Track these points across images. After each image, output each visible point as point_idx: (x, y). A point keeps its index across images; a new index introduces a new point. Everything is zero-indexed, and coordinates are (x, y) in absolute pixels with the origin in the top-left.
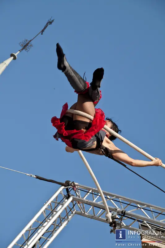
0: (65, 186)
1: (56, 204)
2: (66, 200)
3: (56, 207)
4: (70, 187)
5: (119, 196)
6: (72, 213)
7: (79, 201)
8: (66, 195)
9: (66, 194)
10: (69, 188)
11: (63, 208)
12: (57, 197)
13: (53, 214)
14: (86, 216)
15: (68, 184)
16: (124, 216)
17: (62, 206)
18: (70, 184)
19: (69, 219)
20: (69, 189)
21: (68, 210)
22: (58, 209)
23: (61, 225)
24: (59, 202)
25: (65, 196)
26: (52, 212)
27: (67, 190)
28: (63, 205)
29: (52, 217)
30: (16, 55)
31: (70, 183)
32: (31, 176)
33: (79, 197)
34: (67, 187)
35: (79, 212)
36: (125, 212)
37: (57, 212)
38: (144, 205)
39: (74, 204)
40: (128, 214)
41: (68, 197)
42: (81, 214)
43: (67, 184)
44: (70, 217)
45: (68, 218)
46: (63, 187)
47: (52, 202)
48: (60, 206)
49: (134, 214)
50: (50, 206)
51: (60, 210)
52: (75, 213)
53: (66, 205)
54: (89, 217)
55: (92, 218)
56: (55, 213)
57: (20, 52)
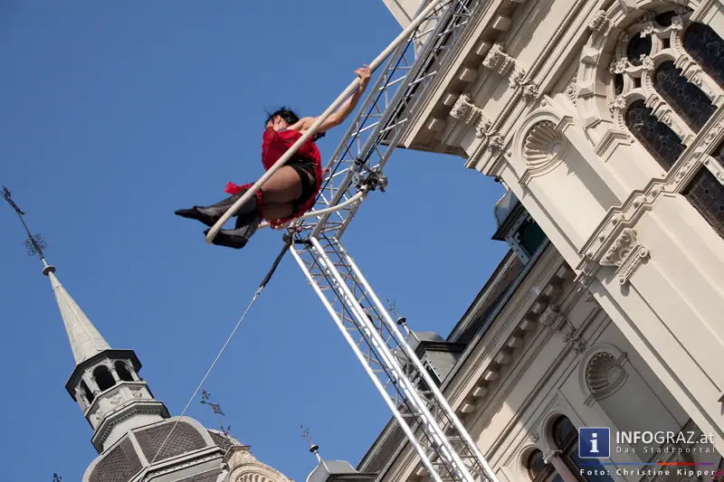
0: (291, 244)
1: (316, 265)
2: (314, 248)
3: (320, 266)
4: (293, 236)
5: (330, 161)
6: (336, 244)
7: (321, 228)
8: (306, 245)
9: (303, 245)
10: (296, 239)
11: (325, 256)
12: (304, 262)
13: (328, 275)
14: (347, 223)
15: (288, 238)
16: (364, 163)
17: (322, 257)
18: (290, 235)
19: (345, 252)
21: (330, 249)
22: (324, 264)
23: (350, 266)
24: (313, 261)
25: (307, 248)
26: (327, 276)
27: (297, 242)
28: (320, 255)
29: (334, 278)
30: (47, 266)
31: (287, 234)
32: (259, 294)
33: (314, 226)
34: (293, 241)
35: (337, 233)
36: (359, 160)
37: (328, 268)
38: (355, 126)
39: (322, 237)
40: (363, 156)
41: (310, 244)
42: (342, 231)
43: (288, 240)
44: (342, 249)
45: (342, 253)
46: (291, 248)
47: (309, 271)
48: (321, 260)
49: (364, 146)
50: (315, 276)
51: (326, 262)
52: (338, 240)
53: (321, 251)
54: (350, 219)
55: (352, 214)
56: (328, 272)
57: (44, 258)
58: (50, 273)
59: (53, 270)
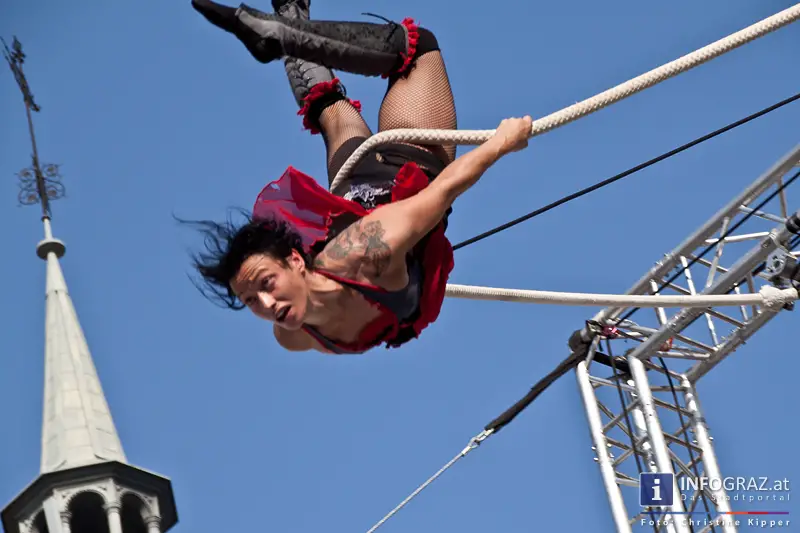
0: (583, 357)
1: (623, 423)
2: (631, 382)
3: (631, 429)
4: (595, 342)
6: (685, 390)
7: (661, 345)
8: (615, 371)
9: (609, 370)
10: (598, 351)
11: (650, 409)
12: (601, 407)
13: (644, 454)
14: (724, 354)
15: (583, 342)
17: (642, 408)
18: (588, 339)
19: (698, 415)
20: (601, 349)
21: (668, 398)
22: (640, 423)
23: (700, 451)
24: (620, 413)
25: (615, 378)
26: (639, 454)
27: (599, 358)
28: (639, 404)
29: (656, 464)
30: (49, 238)
31: (583, 333)
32: (478, 443)
33: (648, 335)
34: (590, 354)
35: (696, 365)
37: (648, 438)
39: (658, 365)
41: (626, 372)
42: (707, 366)
43: (580, 347)
44: (693, 406)
45: (691, 415)
46: (582, 366)
47: (605, 432)
48: (638, 414)
50: (614, 445)
51: (648, 422)
52: (692, 382)
53: (646, 396)
54: (731, 347)
55: (742, 337)
56: (646, 446)
57: (48, 218)
58: (52, 256)
59: (59, 249)
